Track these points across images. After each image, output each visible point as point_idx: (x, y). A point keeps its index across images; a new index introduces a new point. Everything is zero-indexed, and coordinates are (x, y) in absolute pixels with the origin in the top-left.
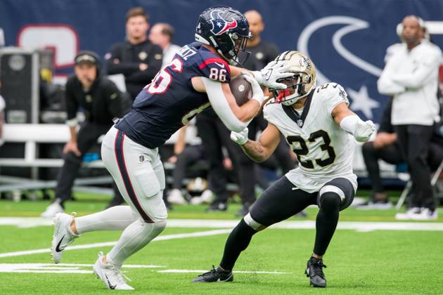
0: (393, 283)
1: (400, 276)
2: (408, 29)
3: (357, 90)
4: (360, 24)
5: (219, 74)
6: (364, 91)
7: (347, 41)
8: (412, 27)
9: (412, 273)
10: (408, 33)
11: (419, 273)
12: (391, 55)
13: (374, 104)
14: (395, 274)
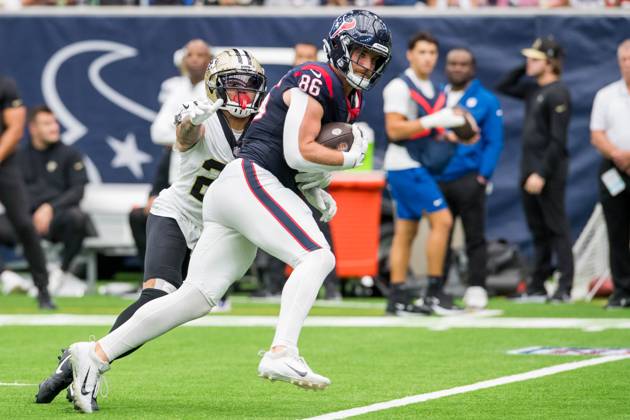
0: (173, 397)
1: (181, 387)
2: (195, 57)
3: (122, 139)
4: (126, 52)
5: (310, 84)
6: (131, 141)
7: (109, 74)
8: (200, 55)
9: (199, 383)
10: (195, 62)
11: (207, 383)
12: (168, 92)
13: (144, 158)
14: (175, 385)
